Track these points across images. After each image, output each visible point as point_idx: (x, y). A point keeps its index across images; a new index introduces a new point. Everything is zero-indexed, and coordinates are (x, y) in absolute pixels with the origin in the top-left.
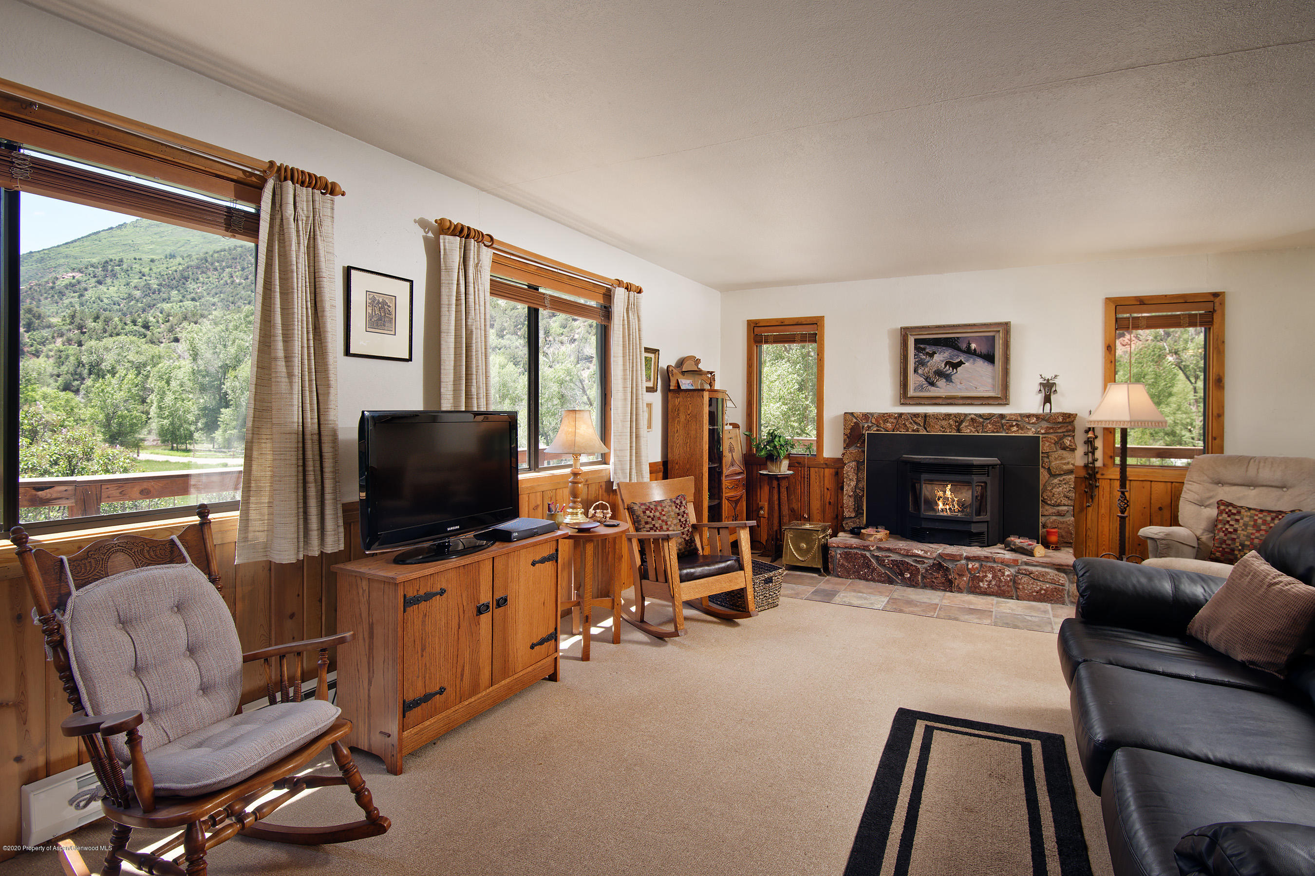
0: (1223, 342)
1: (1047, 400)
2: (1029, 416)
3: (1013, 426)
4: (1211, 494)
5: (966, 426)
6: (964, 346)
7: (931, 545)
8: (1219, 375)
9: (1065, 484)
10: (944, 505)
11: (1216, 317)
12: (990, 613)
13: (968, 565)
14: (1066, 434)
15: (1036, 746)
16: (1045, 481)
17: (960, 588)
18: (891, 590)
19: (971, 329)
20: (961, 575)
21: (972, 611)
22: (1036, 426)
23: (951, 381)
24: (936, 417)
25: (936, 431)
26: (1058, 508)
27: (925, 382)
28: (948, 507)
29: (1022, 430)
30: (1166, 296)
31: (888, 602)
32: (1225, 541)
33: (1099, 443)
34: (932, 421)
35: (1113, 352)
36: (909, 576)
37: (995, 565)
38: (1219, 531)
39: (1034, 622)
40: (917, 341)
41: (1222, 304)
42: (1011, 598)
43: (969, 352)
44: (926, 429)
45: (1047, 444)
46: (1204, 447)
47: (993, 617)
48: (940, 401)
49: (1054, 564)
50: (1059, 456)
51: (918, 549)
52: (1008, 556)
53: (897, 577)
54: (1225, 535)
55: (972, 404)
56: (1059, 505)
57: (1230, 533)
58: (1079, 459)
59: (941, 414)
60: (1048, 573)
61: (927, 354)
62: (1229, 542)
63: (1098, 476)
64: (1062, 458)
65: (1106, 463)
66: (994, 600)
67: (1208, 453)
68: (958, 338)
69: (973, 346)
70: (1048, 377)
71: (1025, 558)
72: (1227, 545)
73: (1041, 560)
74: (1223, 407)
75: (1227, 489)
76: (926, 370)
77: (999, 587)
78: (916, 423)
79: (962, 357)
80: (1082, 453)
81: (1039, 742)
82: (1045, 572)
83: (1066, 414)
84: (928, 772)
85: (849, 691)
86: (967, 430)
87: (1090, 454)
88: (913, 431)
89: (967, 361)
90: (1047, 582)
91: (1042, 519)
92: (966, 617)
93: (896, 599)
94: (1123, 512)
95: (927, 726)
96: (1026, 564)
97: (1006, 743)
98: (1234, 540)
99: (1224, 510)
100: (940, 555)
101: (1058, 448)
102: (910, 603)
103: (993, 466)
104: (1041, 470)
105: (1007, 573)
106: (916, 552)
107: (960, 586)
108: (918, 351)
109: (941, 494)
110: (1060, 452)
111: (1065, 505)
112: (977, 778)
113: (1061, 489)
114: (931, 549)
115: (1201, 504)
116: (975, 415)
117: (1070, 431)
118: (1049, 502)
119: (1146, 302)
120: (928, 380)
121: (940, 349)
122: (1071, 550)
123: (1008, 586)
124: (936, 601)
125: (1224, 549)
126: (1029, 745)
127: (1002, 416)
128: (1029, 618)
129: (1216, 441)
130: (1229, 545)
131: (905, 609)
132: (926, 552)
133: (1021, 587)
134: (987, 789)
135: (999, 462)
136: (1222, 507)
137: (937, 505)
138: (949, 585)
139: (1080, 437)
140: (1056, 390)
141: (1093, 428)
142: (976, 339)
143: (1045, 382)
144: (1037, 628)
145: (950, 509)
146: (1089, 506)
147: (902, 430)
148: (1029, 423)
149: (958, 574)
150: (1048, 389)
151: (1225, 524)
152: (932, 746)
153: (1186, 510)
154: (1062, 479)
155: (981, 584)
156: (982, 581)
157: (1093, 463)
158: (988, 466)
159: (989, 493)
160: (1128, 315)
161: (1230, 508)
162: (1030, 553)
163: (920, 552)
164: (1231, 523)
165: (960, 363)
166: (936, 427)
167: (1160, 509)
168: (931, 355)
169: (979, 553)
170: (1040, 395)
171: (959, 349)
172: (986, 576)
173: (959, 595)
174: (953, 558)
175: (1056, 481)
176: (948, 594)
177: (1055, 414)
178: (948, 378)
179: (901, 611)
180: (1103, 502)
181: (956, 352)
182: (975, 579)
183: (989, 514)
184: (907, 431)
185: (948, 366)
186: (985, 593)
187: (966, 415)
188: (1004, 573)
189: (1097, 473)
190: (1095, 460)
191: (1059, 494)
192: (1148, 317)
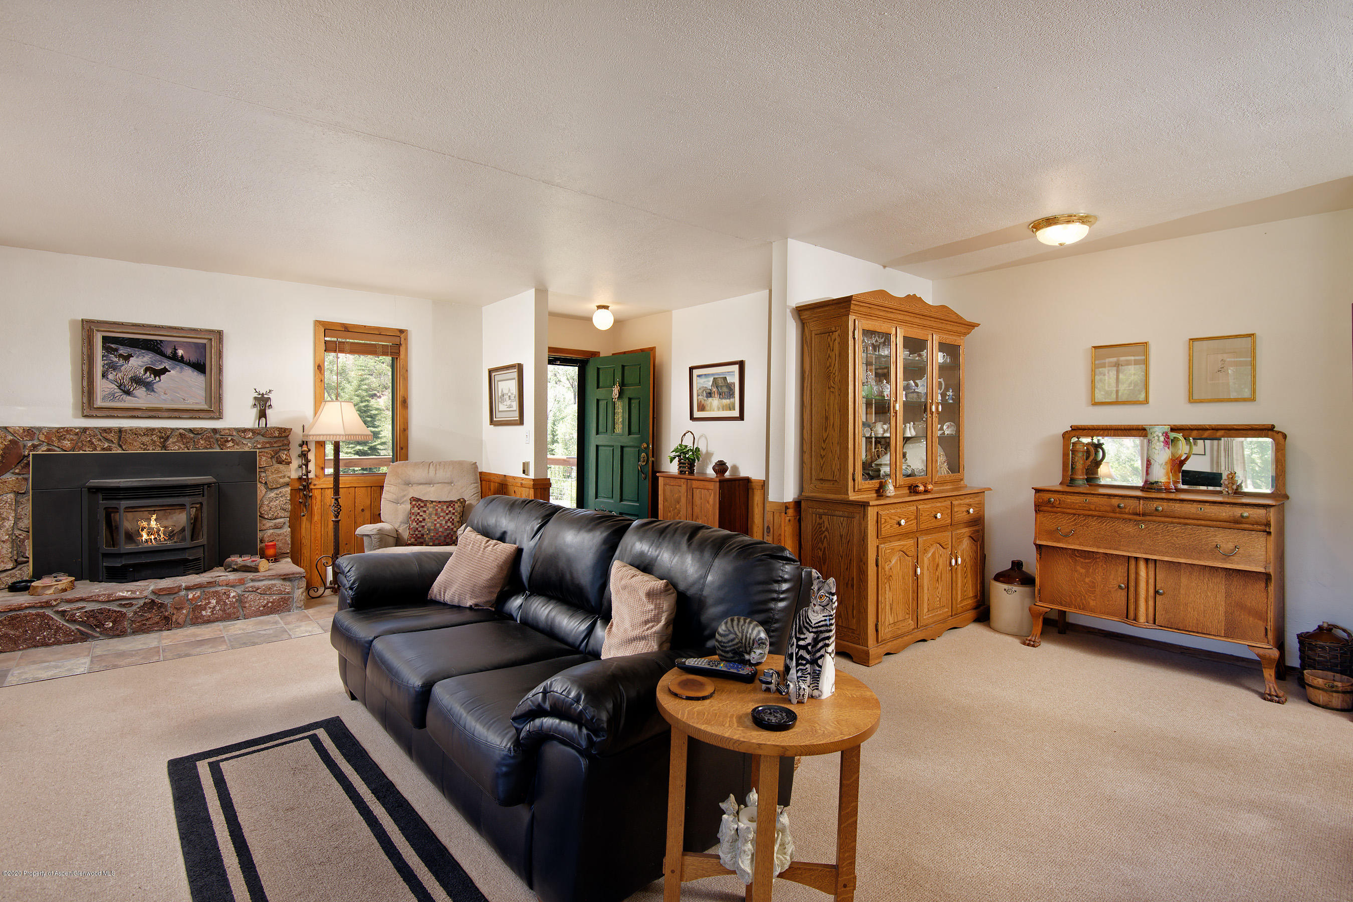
0: (407, 371)
1: (262, 415)
2: (245, 431)
3: (228, 441)
4: (405, 493)
5: (173, 443)
6: (169, 352)
7: (138, 583)
8: (404, 397)
9: (282, 497)
10: (148, 535)
11: (402, 349)
12: (222, 639)
13: (188, 596)
14: (282, 448)
15: (321, 733)
16: (262, 495)
17: (178, 623)
18: (90, 649)
19: (177, 332)
20: (179, 609)
21: (202, 643)
22: (253, 441)
23: (153, 391)
24: (135, 432)
25: (135, 449)
26: (275, 521)
27: (119, 390)
28: (153, 537)
29: (238, 445)
30: (365, 326)
31: (92, 661)
32: (417, 529)
33: (311, 456)
34: (130, 437)
35: (322, 371)
36: (111, 625)
37: (219, 589)
38: (412, 522)
39: (270, 634)
40: (105, 339)
41: (406, 339)
42: (238, 619)
43: (174, 358)
44: (121, 446)
45: (264, 458)
46: (393, 456)
47: (228, 641)
48: (139, 414)
49: (280, 576)
50: (275, 470)
51: (123, 590)
52: (232, 577)
53: (94, 630)
54: (417, 524)
55: (180, 418)
56: (275, 519)
57: (421, 522)
58: (294, 471)
59: (141, 429)
60: (274, 585)
61: (121, 356)
62: (419, 529)
63: (312, 487)
64: (279, 472)
65: (318, 474)
66: (221, 625)
67: (397, 461)
68: (161, 341)
69: (180, 352)
70: (263, 391)
71: (251, 575)
72: (419, 531)
73: (268, 573)
74: (407, 423)
75: (416, 488)
76: (120, 375)
77: (224, 611)
78: (107, 440)
79: (167, 364)
80: (297, 466)
81: (322, 729)
82: (272, 584)
83: (281, 428)
84: (234, 801)
85: (94, 771)
86: (175, 447)
87: (304, 467)
88: (103, 449)
89: (173, 368)
90: (274, 594)
91: (260, 535)
92: (198, 649)
93: (100, 656)
94: (337, 517)
95: (210, 764)
96: (253, 580)
97: (294, 743)
98: (423, 527)
99: (416, 504)
100: (154, 592)
101: (274, 462)
102: (122, 655)
103: (209, 485)
104: (259, 485)
105: (232, 595)
106: (121, 594)
107: (179, 621)
108: (108, 352)
109: (145, 524)
110: (277, 466)
111: (281, 518)
112: (283, 783)
113: (277, 502)
114: (139, 588)
115: (397, 502)
116: (184, 429)
117: (286, 445)
118: (266, 517)
119: (350, 330)
120: (122, 387)
121: (137, 351)
122: (289, 560)
123: (234, 608)
124: (154, 644)
125: (416, 535)
126: (315, 735)
127: (215, 431)
128: (264, 632)
129: (403, 451)
130: (420, 531)
131: (119, 663)
132: (133, 592)
133: (247, 605)
134: (297, 785)
135: (214, 480)
136: (414, 503)
137: (142, 536)
138: (167, 623)
139: (295, 451)
140: (271, 405)
141: (307, 442)
142: (183, 345)
143: (260, 396)
144: (275, 639)
145: (155, 538)
146: (304, 516)
147: (87, 449)
148: (245, 438)
149: (176, 608)
150: (263, 404)
151: (416, 516)
152: (225, 777)
153: (386, 508)
154: (278, 492)
155: (204, 613)
156: (205, 609)
157: (307, 475)
158: (203, 485)
159: (205, 515)
160: (335, 339)
161: (419, 502)
162: (255, 570)
163: (125, 594)
164: (421, 514)
165: (164, 371)
166: (135, 444)
167: (363, 510)
168: (127, 358)
169: (199, 580)
170: (255, 409)
171: (162, 354)
172: (210, 603)
173: (179, 631)
174: (170, 592)
175: (272, 495)
176: (165, 633)
177: (271, 428)
178: (149, 386)
179: (115, 667)
180: (316, 510)
181: (158, 357)
182: (197, 609)
183: (205, 537)
184: (95, 449)
185: (148, 373)
186: (209, 621)
187: (173, 430)
188: (229, 595)
189: (310, 483)
190: (308, 472)
191: (276, 507)
192: (352, 343)
